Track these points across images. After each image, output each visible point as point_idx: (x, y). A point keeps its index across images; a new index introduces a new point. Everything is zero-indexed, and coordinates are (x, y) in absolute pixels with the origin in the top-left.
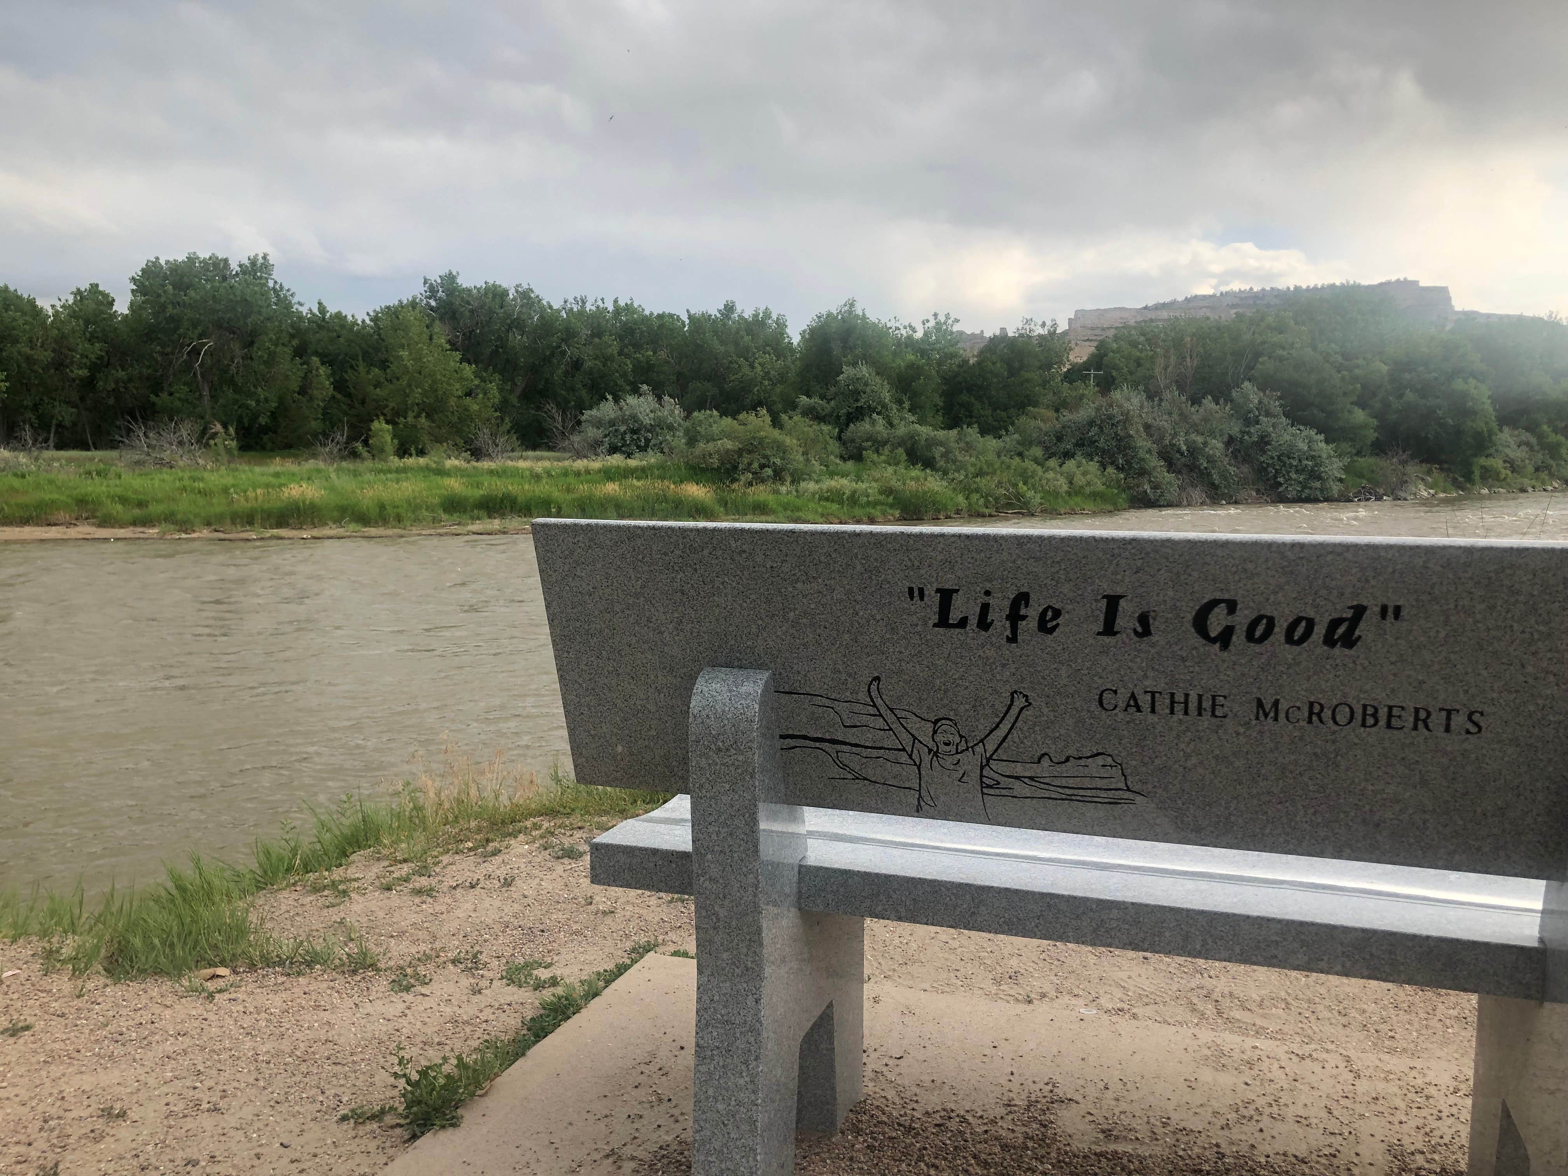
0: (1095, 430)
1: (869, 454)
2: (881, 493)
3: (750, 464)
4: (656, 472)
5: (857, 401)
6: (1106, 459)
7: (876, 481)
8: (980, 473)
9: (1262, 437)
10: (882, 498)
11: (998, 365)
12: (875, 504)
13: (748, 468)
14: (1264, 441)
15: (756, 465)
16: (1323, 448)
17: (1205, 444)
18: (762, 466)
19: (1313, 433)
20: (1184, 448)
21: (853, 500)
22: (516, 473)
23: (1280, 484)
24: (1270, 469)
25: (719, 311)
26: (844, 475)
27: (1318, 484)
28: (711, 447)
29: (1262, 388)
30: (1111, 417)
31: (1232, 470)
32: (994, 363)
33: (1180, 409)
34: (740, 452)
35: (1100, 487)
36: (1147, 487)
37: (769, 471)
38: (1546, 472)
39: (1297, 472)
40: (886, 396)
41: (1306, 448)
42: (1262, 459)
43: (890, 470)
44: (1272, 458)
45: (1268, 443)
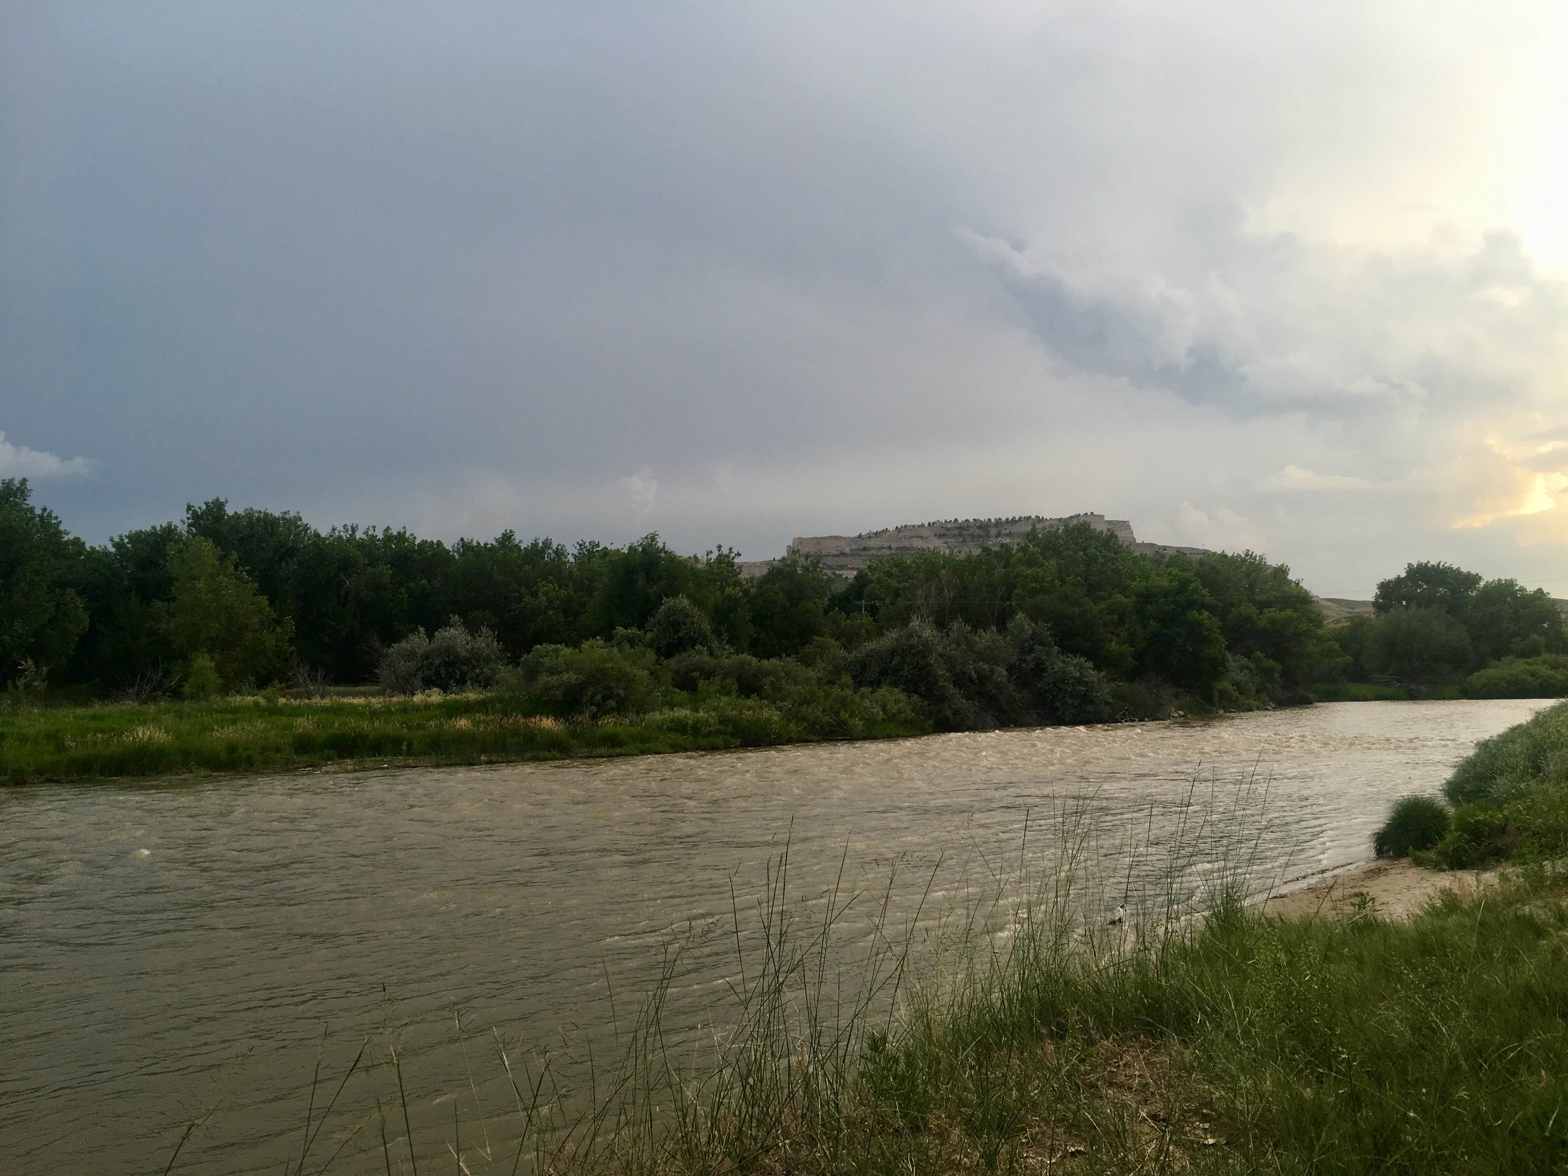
0: (897, 659)
1: (701, 684)
2: (721, 723)
3: (592, 697)
4: (498, 706)
5: (677, 631)
6: (911, 687)
7: (714, 709)
8: (806, 702)
9: (1037, 665)
10: (721, 727)
11: (781, 595)
12: (717, 733)
13: (591, 702)
14: (1039, 669)
15: (599, 697)
16: (1092, 674)
17: (992, 671)
18: (605, 698)
19: (1082, 660)
20: (975, 676)
21: (696, 729)
22: (353, 711)
23: (1057, 708)
24: (1047, 695)
25: (497, 540)
26: (681, 705)
27: (1091, 708)
28: (554, 680)
29: (1034, 618)
30: (911, 647)
31: (1017, 696)
32: (777, 594)
33: (966, 638)
34: (582, 686)
35: (910, 714)
36: (949, 713)
37: (612, 703)
38: (1265, 694)
39: (1071, 697)
40: (706, 626)
41: (1078, 674)
42: (1039, 686)
43: (725, 699)
44: (1048, 684)
45: (1043, 670)
